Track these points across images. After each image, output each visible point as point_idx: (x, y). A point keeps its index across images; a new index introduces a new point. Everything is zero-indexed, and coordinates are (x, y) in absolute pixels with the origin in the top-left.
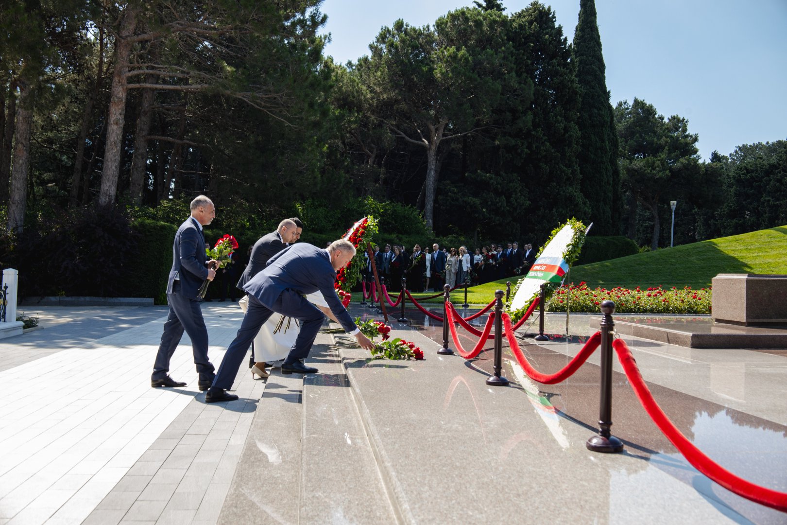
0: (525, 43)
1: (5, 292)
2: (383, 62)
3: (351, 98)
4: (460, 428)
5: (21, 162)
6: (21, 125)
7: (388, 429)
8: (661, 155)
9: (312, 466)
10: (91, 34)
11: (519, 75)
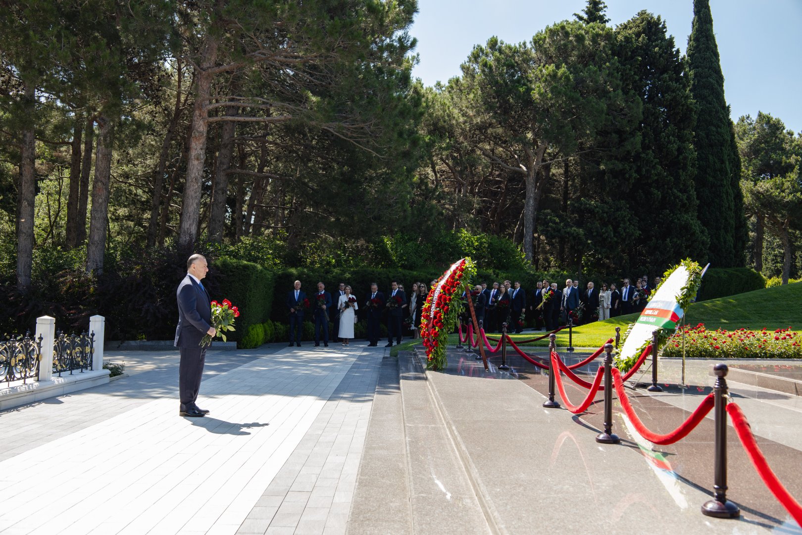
0: (632, 57)
1: (92, 339)
2: (475, 84)
3: (441, 123)
4: (571, 489)
5: (100, 201)
6: (100, 163)
7: (498, 490)
8: (791, 175)
9: (424, 526)
10: (168, 65)
11: (626, 92)
